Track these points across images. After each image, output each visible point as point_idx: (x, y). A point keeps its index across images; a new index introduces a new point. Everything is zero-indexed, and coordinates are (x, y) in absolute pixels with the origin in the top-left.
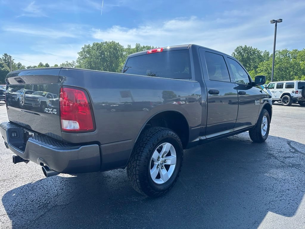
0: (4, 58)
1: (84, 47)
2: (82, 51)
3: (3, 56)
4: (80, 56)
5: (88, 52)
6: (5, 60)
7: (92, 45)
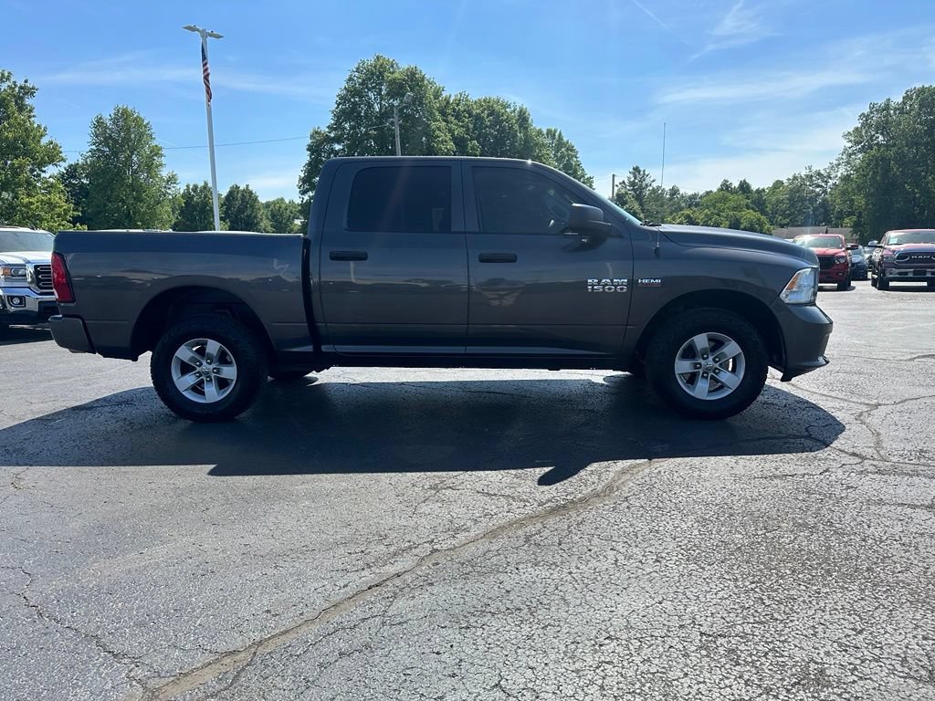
0: (632, 179)
1: (867, 111)
2: (859, 125)
3: (629, 175)
4: (850, 145)
5: (883, 127)
6: (633, 184)
7: (901, 100)
